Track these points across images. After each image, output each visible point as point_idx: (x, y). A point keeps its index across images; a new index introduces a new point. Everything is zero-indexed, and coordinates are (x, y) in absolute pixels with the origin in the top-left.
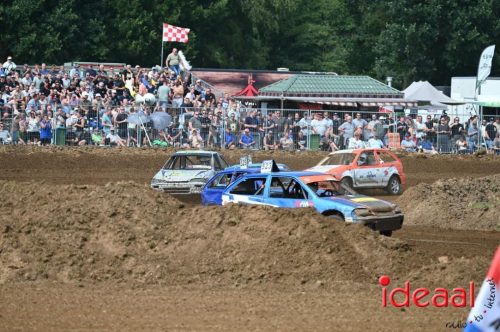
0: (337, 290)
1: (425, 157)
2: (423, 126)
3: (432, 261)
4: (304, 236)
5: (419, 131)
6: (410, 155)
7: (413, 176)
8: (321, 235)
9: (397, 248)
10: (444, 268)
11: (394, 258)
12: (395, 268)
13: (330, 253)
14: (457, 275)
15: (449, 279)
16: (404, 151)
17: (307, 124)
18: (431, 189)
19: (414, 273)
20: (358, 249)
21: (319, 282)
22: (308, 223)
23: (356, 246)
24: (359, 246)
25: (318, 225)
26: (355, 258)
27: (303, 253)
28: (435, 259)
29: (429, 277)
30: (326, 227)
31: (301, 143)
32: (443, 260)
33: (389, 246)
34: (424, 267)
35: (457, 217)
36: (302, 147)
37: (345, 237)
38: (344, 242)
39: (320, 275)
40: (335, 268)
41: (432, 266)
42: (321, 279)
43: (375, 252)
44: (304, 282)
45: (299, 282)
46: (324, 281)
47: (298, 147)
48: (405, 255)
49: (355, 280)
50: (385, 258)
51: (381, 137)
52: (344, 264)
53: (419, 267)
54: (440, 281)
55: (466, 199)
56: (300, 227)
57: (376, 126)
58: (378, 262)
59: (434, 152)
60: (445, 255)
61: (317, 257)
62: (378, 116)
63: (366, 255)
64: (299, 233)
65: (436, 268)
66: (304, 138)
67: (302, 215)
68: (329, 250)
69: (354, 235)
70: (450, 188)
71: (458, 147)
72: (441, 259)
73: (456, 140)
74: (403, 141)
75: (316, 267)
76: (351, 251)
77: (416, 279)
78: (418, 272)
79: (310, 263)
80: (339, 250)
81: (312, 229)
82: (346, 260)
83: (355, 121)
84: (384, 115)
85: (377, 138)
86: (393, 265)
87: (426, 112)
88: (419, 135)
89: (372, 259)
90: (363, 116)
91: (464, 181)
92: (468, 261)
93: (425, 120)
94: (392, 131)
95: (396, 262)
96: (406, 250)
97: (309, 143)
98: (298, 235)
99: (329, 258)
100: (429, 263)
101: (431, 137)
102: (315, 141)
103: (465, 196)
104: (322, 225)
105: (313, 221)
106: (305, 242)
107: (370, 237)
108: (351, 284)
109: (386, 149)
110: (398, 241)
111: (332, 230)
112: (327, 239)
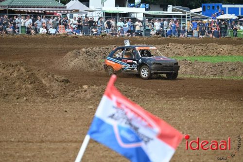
0: (34, 102)
1: (77, 37)
2: (76, 22)
3: (80, 87)
4: (18, 76)
5: (74, 24)
6: (70, 36)
7: (71, 46)
8: (26, 75)
9: (63, 81)
10: (85, 91)
11: (61, 86)
12: (62, 91)
13: (30, 84)
14: (92, 94)
15: (88, 96)
16: (67, 34)
17: (19, 21)
18: (80, 53)
19: (71, 94)
20: (44, 82)
21: (25, 98)
22: (19, 70)
23: (43, 80)
24: (45, 81)
25: (24, 71)
26: (43, 87)
27: (17, 84)
28: (81, 86)
29: (78, 96)
30: (28, 71)
31: (16, 30)
32: (85, 87)
33: (59, 80)
34: (76, 91)
35: (92, 66)
36: (17, 32)
37: (38, 76)
38: (37, 79)
39: (25, 95)
40: (33, 91)
41: (80, 90)
42: (26, 97)
43: (53, 84)
44: (18, 98)
45: (15, 98)
46: (27, 98)
47: (15, 32)
48: (67, 85)
49: (43, 97)
50: (57, 86)
51: (56, 27)
52: (37, 89)
53: (74, 91)
54: (84, 97)
55: (97, 57)
56: (16, 72)
57: (53, 22)
58: (54, 88)
59: (81, 35)
60: (87, 84)
61: (24, 86)
62: (54, 17)
63: (48, 85)
64: (15, 74)
65: (82, 91)
66: (18, 28)
67: (17, 65)
68: (30, 83)
69: (42, 75)
70: (89, 52)
71: (93, 32)
72: (84, 86)
73: (92, 29)
74: (66, 30)
75: (23, 91)
76: (40, 83)
77: (72, 96)
78: (73, 93)
79: (21, 89)
80: (35, 82)
81: (21, 72)
82: (38, 87)
83: (43, 20)
85: (54, 28)
86: (61, 90)
87: (77, 15)
88: (74, 26)
89: (51, 87)
90: (46, 17)
91: (96, 49)
92: (97, 87)
93: (77, 19)
94: (60, 24)
95: (62, 88)
96: (67, 82)
97: (20, 31)
98: (15, 75)
99: (30, 86)
100: (79, 89)
101: (80, 27)
102: (24, 29)
103: (96, 56)
104: (26, 70)
105: (22, 68)
106: (18, 79)
107: (50, 76)
108: (41, 99)
109: (57, 33)
110: (63, 78)
111: (31, 73)
112: (29, 77)
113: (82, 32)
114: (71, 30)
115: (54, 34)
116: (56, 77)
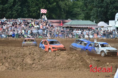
0: (83, 71)
1: (103, 39)
2: (102, 32)
6: (100, 39)
9: (97, 61)
10: (108, 65)
17: (75, 32)
19: (101, 67)
20: (87, 61)
21: (78, 69)
22: (76, 55)
23: (87, 60)
25: (78, 56)
27: (75, 62)
28: (106, 63)
31: (74, 36)
32: (108, 63)
33: (95, 61)
34: (103, 65)
36: (74, 37)
37: (84, 58)
38: (84, 60)
39: (79, 67)
40: (82, 66)
41: (105, 65)
42: (79, 68)
43: (92, 62)
44: (75, 69)
45: (74, 69)
46: (80, 69)
47: (73, 37)
48: (99, 62)
49: (87, 68)
50: (94, 63)
52: (84, 65)
53: (102, 65)
56: (74, 56)
57: (91, 32)
58: (92, 64)
59: (105, 38)
60: (108, 62)
61: (78, 63)
62: (92, 30)
63: (89, 63)
64: (74, 58)
65: (106, 65)
66: (75, 35)
67: (74, 53)
68: (81, 62)
69: (87, 58)
71: (111, 37)
73: (110, 35)
74: (98, 36)
75: (78, 66)
76: (86, 62)
78: (102, 67)
79: (76, 65)
80: (83, 61)
82: (85, 64)
84: (93, 30)
88: (101, 34)
89: (91, 63)
91: (112, 45)
92: (114, 64)
94: (95, 33)
95: (96, 64)
96: (99, 61)
97: (75, 37)
98: (73, 58)
99: (81, 63)
100: (105, 64)
104: (79, 56)
105: (77, 55)
106: (75, 60)
107: (90, 58)
108: (86, 69)
109: (94, 38)
110: (97, 59)
111: (81, 57)
112: (80, 59)
113: (105, 37)
114: (100, 36)
115: (92, 38)
116: (93, 59)
